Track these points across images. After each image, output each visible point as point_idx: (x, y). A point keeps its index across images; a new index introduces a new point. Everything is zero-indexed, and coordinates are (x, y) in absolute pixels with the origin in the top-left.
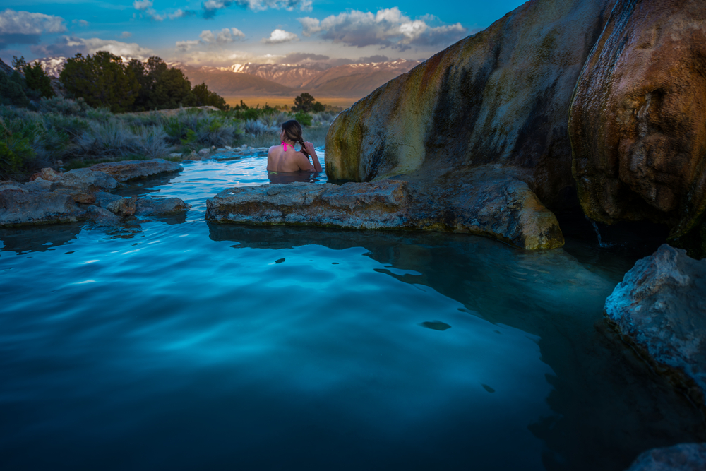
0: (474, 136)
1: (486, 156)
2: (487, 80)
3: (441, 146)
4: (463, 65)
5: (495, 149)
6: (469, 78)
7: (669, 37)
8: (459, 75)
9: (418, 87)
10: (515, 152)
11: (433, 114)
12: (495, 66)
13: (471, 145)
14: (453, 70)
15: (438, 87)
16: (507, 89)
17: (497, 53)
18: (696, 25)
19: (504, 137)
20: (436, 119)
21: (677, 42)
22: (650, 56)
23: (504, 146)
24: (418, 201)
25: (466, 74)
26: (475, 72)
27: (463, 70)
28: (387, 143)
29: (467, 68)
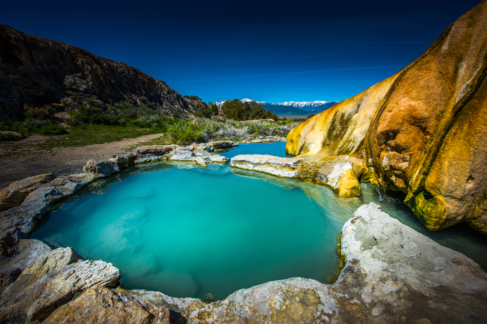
0: (342, 142)
1: (345, 152)
2: (351, 118)
3: (328, 145)
4: (342, 111)
5: (349, 149)
6: (344, 117)
7: (400, 108)
8: (340, 115)
9: (323, 120)
10: (357, 151)
11: (327, 131)
12: (357, 112)
13: (339, 146)
14: (338, 113)
15: (331, 121)
16: (359, 122)
17: (359, 106)
18: (413, 103)
19: (353, 143)
20: (328, 133)
21: (403, 111)
22: (390, 116)
23: (353, 148)
24: (305, 168)
25: (343, 115)
26: (347, 114)
27: (342, 113)
28: (306, 142)
29: (344, 113)
